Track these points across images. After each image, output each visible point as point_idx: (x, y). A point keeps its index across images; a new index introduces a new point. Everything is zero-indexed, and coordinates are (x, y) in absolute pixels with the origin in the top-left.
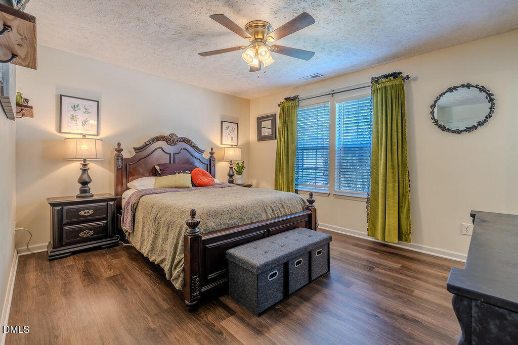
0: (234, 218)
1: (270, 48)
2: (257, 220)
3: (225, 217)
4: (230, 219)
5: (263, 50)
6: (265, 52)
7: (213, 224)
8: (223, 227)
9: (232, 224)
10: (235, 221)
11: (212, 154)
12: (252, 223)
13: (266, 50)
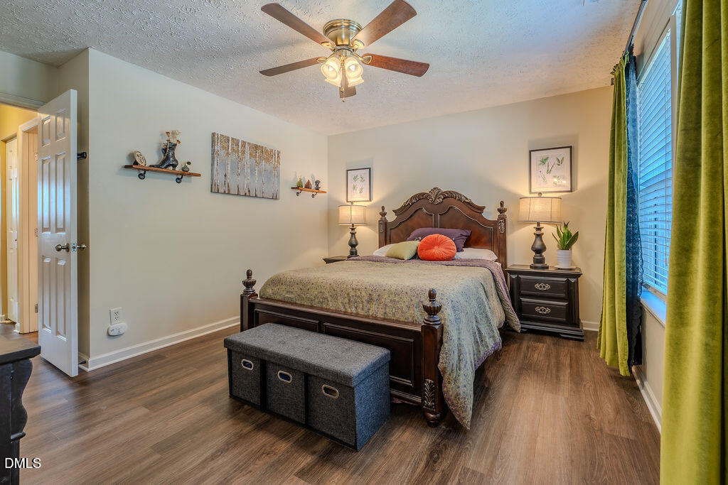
0: (292, 292)
1: (360, 59)
2: (319, 305)
3: (284, 287)
4: (287, 292)
5: (351, 63)
6: (356, 66)
7: (271, 291)
8: (279, 298)
9: (289, 298)
10: (292, 296)
11: (501, 211)
12: (312, 307)
13: (357, 63)
